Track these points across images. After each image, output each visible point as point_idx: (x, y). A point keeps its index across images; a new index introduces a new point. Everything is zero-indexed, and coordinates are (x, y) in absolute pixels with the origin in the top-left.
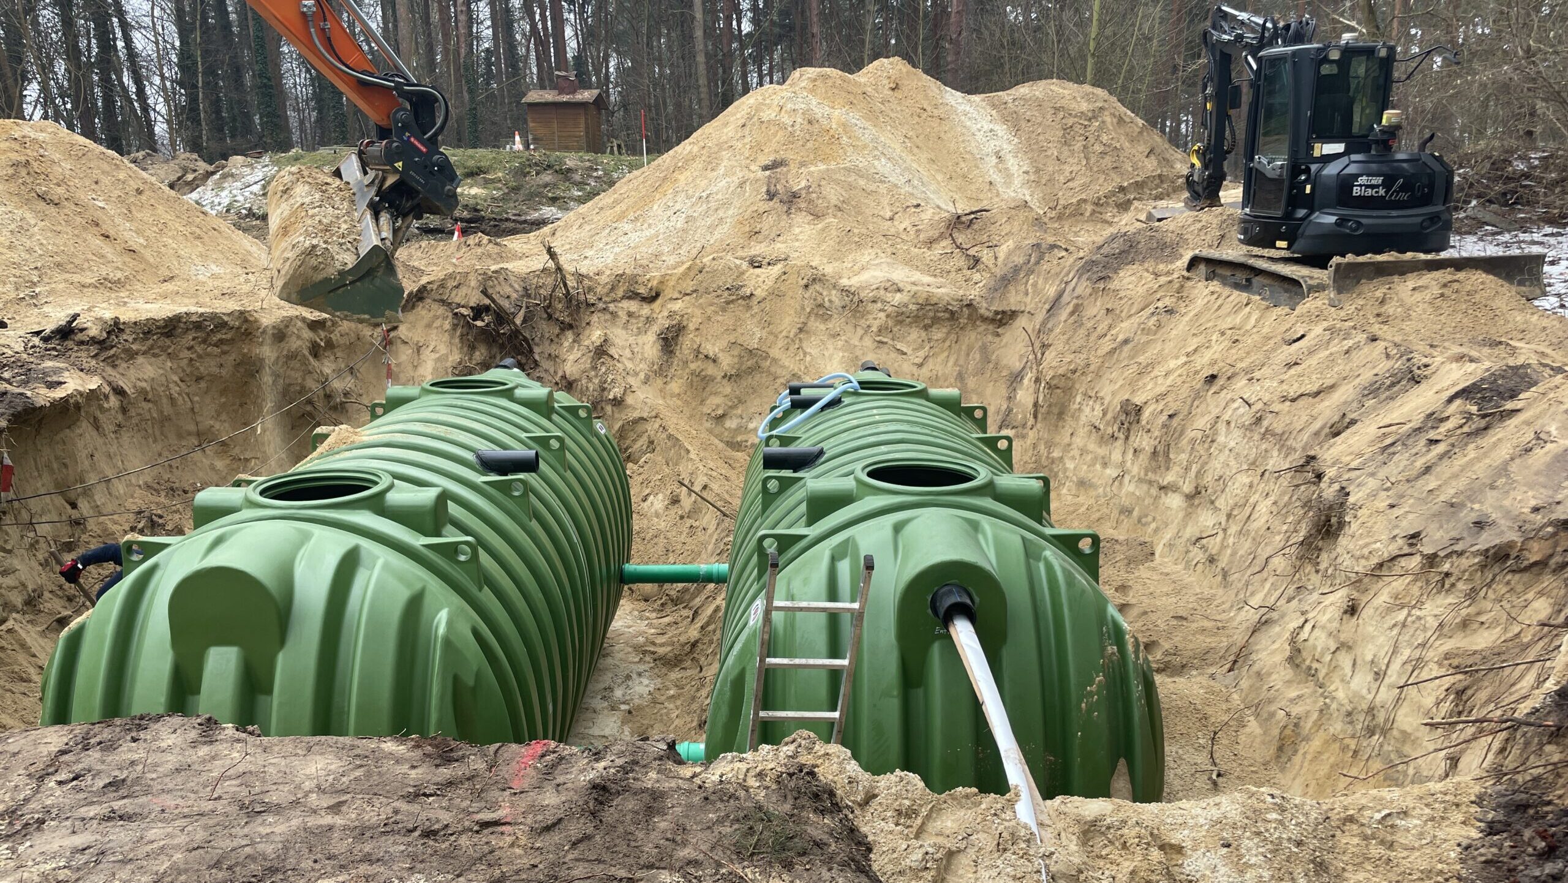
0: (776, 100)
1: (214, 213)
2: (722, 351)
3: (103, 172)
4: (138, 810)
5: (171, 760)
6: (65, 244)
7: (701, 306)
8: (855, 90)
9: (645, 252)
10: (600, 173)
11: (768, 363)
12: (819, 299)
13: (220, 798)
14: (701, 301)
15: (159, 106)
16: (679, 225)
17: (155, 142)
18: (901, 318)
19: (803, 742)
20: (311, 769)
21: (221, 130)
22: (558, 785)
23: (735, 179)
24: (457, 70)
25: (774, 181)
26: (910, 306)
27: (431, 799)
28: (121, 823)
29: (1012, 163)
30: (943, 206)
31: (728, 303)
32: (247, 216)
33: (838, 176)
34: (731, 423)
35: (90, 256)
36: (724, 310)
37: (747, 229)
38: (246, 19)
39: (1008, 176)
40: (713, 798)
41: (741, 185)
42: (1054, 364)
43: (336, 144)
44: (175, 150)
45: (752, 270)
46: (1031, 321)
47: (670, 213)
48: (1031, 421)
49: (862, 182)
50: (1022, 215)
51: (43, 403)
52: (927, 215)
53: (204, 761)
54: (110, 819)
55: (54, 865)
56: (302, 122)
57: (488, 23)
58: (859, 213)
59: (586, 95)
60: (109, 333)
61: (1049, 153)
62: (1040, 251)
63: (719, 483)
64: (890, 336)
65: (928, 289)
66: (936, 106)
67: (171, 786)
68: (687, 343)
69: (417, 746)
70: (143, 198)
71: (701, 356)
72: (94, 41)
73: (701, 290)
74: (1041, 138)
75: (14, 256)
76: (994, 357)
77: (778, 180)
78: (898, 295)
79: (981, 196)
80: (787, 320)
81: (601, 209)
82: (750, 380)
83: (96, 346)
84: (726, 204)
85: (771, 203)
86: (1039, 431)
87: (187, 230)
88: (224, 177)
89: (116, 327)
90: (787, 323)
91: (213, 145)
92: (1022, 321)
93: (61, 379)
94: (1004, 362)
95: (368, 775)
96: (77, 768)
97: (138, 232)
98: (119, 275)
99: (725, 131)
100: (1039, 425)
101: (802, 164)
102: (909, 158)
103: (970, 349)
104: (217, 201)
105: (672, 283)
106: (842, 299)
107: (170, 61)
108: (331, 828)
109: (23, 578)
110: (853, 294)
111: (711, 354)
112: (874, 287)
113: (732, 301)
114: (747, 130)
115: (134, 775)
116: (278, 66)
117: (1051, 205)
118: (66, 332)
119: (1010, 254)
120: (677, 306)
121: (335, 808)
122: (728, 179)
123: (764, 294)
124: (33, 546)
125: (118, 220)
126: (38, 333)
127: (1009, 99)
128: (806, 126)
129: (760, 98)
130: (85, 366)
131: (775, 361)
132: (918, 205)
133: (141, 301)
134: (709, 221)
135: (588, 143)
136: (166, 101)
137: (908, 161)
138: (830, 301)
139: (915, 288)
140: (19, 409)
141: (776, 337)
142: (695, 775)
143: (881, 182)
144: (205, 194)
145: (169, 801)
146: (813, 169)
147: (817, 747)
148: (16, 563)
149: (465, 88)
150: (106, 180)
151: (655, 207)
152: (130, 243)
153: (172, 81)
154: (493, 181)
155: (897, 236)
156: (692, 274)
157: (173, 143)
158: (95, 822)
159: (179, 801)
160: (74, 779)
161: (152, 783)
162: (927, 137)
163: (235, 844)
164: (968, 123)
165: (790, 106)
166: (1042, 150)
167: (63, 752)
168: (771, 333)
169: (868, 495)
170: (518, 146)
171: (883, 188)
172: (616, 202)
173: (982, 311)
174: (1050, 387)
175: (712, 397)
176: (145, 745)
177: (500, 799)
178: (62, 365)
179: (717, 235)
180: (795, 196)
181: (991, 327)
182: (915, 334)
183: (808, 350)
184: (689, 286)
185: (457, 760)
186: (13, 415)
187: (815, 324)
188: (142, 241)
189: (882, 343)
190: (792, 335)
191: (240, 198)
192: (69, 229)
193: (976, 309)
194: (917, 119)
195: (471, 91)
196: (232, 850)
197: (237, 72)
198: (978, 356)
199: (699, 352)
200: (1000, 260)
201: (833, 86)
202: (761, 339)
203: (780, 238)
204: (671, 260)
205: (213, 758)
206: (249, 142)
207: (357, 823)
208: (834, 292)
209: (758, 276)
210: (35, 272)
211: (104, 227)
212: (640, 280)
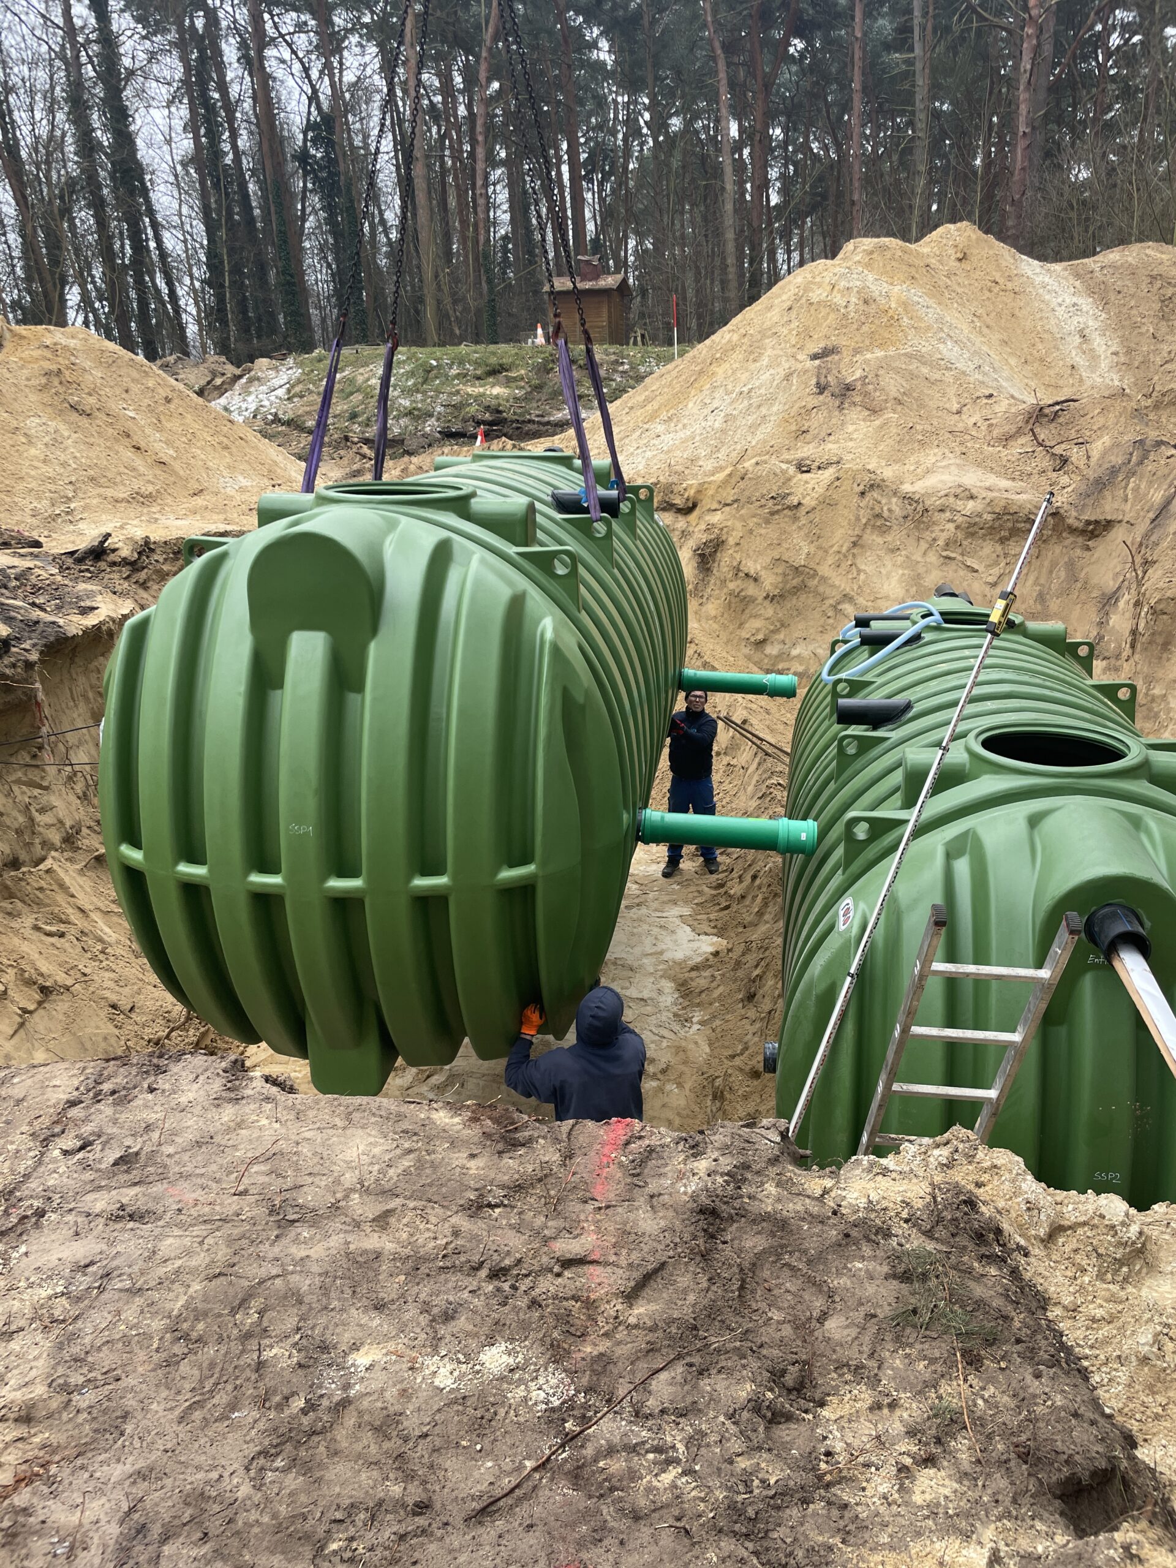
0: (828, 277)
1: (241, 419)
2: (765, 568)
3: (133, 380)
4: (151, 1206)
5: (192, 1126)
6: (98, 457)
7: (742, 519)
8: (917, 262)
9: (680, 456)
10: (626, 367)
11: (816, 582)
12: (877, 510)
13: (245, 1193)
14: (743, 512)
15: (189, 307)
16: (717, 425)
17: (187, 346)
18: (973, 529)
19: (961, 1146)
20: (351, 1154)
21: (247, 331)
22: (652, 1197)
23: (780, 370)
24: (476, 259)
25: (824, 371)
26: (985, 516)
27: (497, 1210)
28: (131, 1225)
29: (1098, 343)
30: (1016, 395)
31: (772, 514)
32: (273, 422)
33: (897, 364)
34: (772, 650)
35: (122, 469)
36: (767, 522)
37: (794, 428)
38: (269, 213)
39: (1093, 358)
40: (854, 1233)
41: (787, 377)
42: (1161, 585)
43: (357, 342)
44: (205, 352)
45: (800, 476)
46: (1129, 532)
47: (706, 411)
48: (1127, 651)
49: (925, 370)
50: (1119, 405)
51: (75, 632)
52: (1001, 406)
53: (228, 1130)
54: (119, 1218)
55: (50, 1292)
56: (323, 320)
57: (505, 207)
58: (922, 406)
59: (610, 281)
60: (140, 553)
61: (1144, 329)
62: (1144, 448)
63: (760, 717)
64: (960, 550)
65: (1006, 495)
66: (1010, 278)
67: (189, 1168)
68: (725, 560)
69: (475, 1119)
70: (172, 406)
71: (741, 574)
72: (127, 242)
73: (743, 500)
74: (1134, 312)
75: (50, 471)
76: (1082, 575)
77: (829, 371)
78: (971, 504)
79: (1061, 383)
80: (839, 533)
81: (631, 408)
82: (794, 601)
83: (129, 568)
84: (770, 400)
85: (821, 397)
86: (1136, 663)
87: (214, 441)
88: (251, 381)
89: (146, 547)
90: (839, 537)
91: (241, 346)
92: (1118, 534)
93: (94, 604)
94: (1094, 581)
95: (420, 1165)
96: (87, 1129)
97: (168, 443)
98: (150, 488)
99: (769, 315)
100: (1137, 657)
101: (857, 351)
102: (978, 339)
103: (1054, 565)
104: (244, 406)
105: (711, 492)
106: (903, 508)
107: (199, 260)
108: (378, 1255)
109: (61, 815)
110: (917, 502)
111: (752, 573)
112: (942, 493)
113: (777, 512)
114: (793, 314)
115: (147, 1149)
116: (300, 262)
117: (1145, 391)
118: (98, 553)
119: (1104, 454)
120: (716, 518)
121: (382, 1221)
122: (772, 371)
123: (813, 503)
124: (70, 779)
125: (148, 431)
126: (72, 553)
127: (1096, 267)
128: (862, 307)
129: (809, 276)
130: (118, 588)
131: (824, 579)
132: (991, 396)
133: (172, 517)
134: (750, 419)
135: (611, 333)
136: (197, 304)
137: (978, 344)
138: (890, 510)
139: (991, 495)
140: (52, 639)
141: (826, 552)
142: (826, 1192)
143: (947, 369)
144: (232, 399)
145: (186, 1192)
146: (869, 356)
147: (980, 1155)
148: (54, 800)
149: (484, 278)
150: (135, 388)
151: (690, 405)
152: (161, 455)
153: (202, 282)
154: (515, 379)
155: (965, 432)
156: (733, 481)
157: (204, 346)
158: (102, 1221)
159: (198, 1194)
160: (82, 1148)
161: (168, 1161)
162: (999, 315)
163: (263, 1272)
164: (1047, 297)
165: (843, 284)
166: (1135, 326)
167: (72, 1104)
168: (819, 548)
169: (986, 773)
170: (540, 340)
171: (949, 376)
172: (648, 400)
173: (1070, 521)
174: (1153, 610)
175: (752, 620)
176: (163, 1100)
177: (582, 1217)
178: (94, 588)
179: (759, 436)
180: (849, 388)
181: (1080, 540)
182: (989, 548)
183: (863, 567)
184: (729, 495)
185: (523, 1145)
186: (45, 645)
187: (873, 538)
188: (171, 452)
189: (949, 558)
190: (844, 549)
191: (266, 403)
192: (101, 441)
193: (1063, 519)
194: (988, 294)
195: (490, 281)
196: (260, 1283)
197: (262, 269)
198: (1063, 574)
199: (739, 570)
200: (1093, 460)
201: (892, 259)
202: (808, 554)
203: (832, 438)
204: (709, 465)
205: (239, 1126)
206: (274, 342)
207: (408, 1251)
208: (894, 500)
209: (807, 482)
210: (70, 487)
211: (135, 438)
212: (676, 489)
